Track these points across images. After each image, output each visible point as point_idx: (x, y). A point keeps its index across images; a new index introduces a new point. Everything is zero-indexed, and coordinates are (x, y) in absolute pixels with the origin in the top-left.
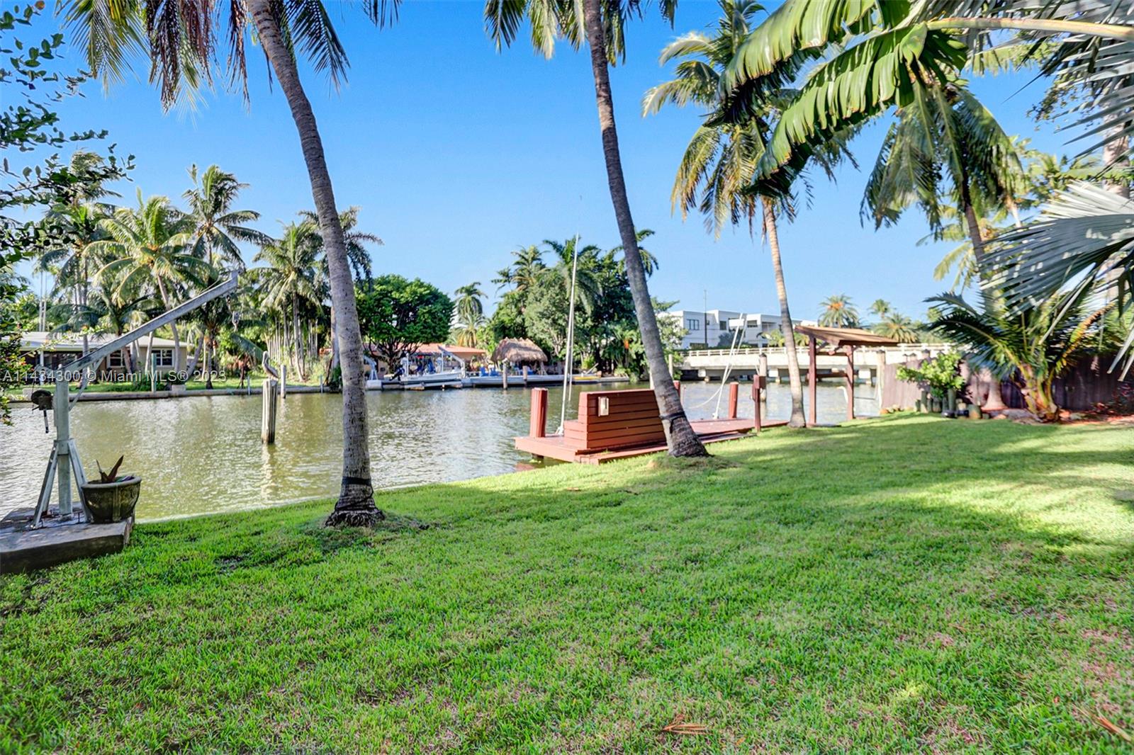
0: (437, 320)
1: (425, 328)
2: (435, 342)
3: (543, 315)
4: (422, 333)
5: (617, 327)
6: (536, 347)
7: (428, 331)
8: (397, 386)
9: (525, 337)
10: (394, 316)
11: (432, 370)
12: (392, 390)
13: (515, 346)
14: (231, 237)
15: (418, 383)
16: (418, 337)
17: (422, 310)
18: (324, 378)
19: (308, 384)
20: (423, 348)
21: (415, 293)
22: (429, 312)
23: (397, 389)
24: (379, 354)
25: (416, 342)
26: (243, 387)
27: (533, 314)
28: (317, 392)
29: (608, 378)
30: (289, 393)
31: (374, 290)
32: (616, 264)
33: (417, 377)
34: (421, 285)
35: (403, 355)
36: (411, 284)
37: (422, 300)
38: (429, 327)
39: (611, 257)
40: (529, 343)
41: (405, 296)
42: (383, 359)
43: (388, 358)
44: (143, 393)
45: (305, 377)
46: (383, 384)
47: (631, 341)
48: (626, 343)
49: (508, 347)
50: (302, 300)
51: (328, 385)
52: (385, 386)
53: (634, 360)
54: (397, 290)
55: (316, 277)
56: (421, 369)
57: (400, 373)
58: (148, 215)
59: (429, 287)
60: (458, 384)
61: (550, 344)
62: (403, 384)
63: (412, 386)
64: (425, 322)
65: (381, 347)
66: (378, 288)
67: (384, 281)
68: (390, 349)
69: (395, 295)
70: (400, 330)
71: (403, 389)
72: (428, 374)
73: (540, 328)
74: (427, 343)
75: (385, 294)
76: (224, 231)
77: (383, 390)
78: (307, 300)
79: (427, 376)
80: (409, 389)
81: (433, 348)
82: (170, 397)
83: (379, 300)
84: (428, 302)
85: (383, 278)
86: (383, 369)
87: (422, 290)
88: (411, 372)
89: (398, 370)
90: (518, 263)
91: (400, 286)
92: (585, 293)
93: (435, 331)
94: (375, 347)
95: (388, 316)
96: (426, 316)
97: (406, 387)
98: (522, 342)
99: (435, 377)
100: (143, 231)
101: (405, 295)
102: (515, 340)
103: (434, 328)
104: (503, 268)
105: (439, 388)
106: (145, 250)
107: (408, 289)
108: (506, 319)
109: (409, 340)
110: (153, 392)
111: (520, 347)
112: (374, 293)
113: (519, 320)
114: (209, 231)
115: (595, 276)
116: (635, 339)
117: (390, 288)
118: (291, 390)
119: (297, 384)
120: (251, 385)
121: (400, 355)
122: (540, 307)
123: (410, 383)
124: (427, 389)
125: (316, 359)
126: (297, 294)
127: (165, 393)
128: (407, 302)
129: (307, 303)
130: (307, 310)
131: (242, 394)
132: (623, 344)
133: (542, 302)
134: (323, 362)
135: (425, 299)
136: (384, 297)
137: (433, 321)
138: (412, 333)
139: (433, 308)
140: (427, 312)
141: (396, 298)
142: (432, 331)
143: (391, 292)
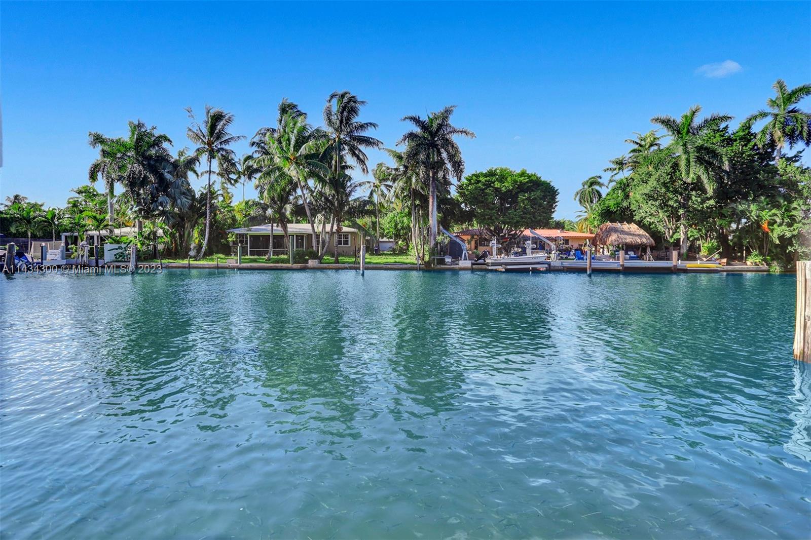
0: (536, 207)
1: (524, 213)
3: (649, 197)
4: (522, 218)
5: (753, 207)
6: (642, 232)
7: (528, 216)
8: (483, 267)
9: (630, 220)
12: (478, 270)
13: (616, 230)
15: (501, 264)
17: (521, 197)
20: (529, 233)
21: (515, 181)
22: (529, 199)
25: (519, 227)
27: (638, 197)
29: (737, 266)
31: (480, 182)
32: (755, 135)
34: (522, 174)
36: (513, 174)
37: (521, 188)
38: (530, 213)
39: (747, 127)
40: (633, 227)
41: (508, 185)
44: (285, 265)
47: (772, 223)
48: (765, 225)
49: (610, 231)
51: (424, 263)
53: (777, 246)
54: (500, 181)
59: (531, 175)
60: (542, 268)
61: (661, 228)
62: (487, 264)
63: (495, 268)
64: (525, 208)
65: (490, 231)
66: (483, 180)
69: (497, 185)
71: (487, 270)
72: (514, 256)
73: (646, 210)
75: (488, 185)
77: (472, 269)
78: (419, 192)
79: (513, 258)
80: (492, 271)
84: (529, 190)
85: (490, 171)
87: (523, 178)
89: (483, 254)
90: (634, 151)
91: (502, 178)
92: (706, 169)
93: (534, 217)
96: (526, 202)
97: (491, 268)
98: (626, 226)
99: (521, 259)
101: (506, 184)
102: (618, 225)
103: (534, 213)
104: (619, 156)
105: (526, 271)
107: (509, 180)
108: (611, 203)
110: (291, 264)
111: (623, 232)
112: (480, 185)
113: (625, 204)
115: (721, 150)
116: (778, 220)
122: (646, 189)
123: (493, 264)
124: (507, 271)
126: (412, 188)
128: (509, 191)
131: (356, 269)
132: (759, 226)
133: (650, 183)
135: (526, 187)
136: (489, 187)
137: (532, 207)
138: (512, 219)
139: (533, 195)
140: (526, 199)
141: (498, 188)
142: (531, 216)
143: (494, 183)
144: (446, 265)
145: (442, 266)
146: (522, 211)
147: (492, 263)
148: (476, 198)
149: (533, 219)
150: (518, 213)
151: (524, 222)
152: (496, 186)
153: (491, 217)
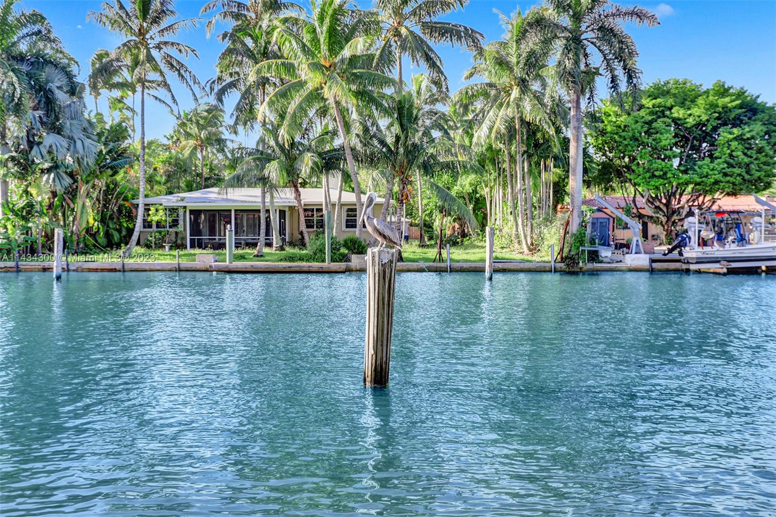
0: (752, 153)
1: (730, 165)
2: (749, 192)
4: (725, 175)
7: (737, 171)
8: (677, 265)
10: (677, 151)
11: (742, 240)
12: (667, 271)
14: (426, 38)
15: (716, 261)
16: (716, 182)
17: (725, 135)
18: (557, 249)
19: (536, 258)
20: (727, 203)
21: (714, 106)
22: (740, 139)
23: (676, 271)
24: (648, 211)
25: (711, 191)
26: (441, 260)
28: (545, 271)
30: (496, 271)
31: (641, 107)
33: (715, 250)
34: (723, 91)
35: (691, 214)
36: (707, 92)
37: (725, 119)
38: (739, 165)
41: (698, 113)
42: (656, 221)
43: (664, 219)
44: (315, 265)
45: (534, 248)
46: (653, 261)
50: (531, 129)
51: (563, 260)
52: (655, 265)
54: (682, 104)
55: (548, 91)
56: (721, 237)
57: (682, 245)
58: (322, 19)
59: (741, 94)
62: (687, 262)
63: (703, 267)
64: (731, 156)
65: (651, 201)
66: (648, 102)
67: (659, 92)
68: (668, 205)
69: (678, 112)
70: (685, 172)
71: (688, 271)
72: (734, 247)
74: (733, 194)
75: (661, 113)
76: (418, 30)
77: (652, 271)
78: (538, 129)
79: (731, 249)
80: (699, 272)
81: (745, 202)
82: (348, 271)
83: (649, 123)
84: (737, 122)
85: (657, 87)
86: (655, 238)
87: (727, 99)
88: (703, 243)
89: (679, 241)
91: (687, 98)
93: (748, 172)
94: (641, 202)
95: (664, 149)
96: (734, 144)
97: (693, 267)
99: (746, 251)
100: (315, 40)
101: (695, 111)
103: (748, 165)
105: (753, 272)
106: (316, 67)
107: (700, 101)
109: (705, 188)
110: (327, 264)
112: (642, 113)
114: (397, 34)
117: (670, 101)
118: (500, 266)
119: (519, 257)
120: (455, 256)
121: (684, 212)
123: (699, 261)
124: (731, 272)
125: (548, 221)
126: (522, 120)
127: (342, 265)
128: (700, 125)
129: (539, 135)
130: (537, 145)
131: (439, 271)
134: (558, 223)
135: (732, 116)
136: (659, 117)
137: (745, 154)
138: (706, 176)
139: (747, 131)
140: (735, 139)
141: (679, 119)
142: (743, 171)
143: (670, 109)
144: (601, 262)
145: (595, 264)
146: (725, 162)
147: (698, 258)
148: (637, 140)
149: (747, 177)
150: (719, 164)
151: (728, 182)
152: (675, 115)
153: (665, 173)
